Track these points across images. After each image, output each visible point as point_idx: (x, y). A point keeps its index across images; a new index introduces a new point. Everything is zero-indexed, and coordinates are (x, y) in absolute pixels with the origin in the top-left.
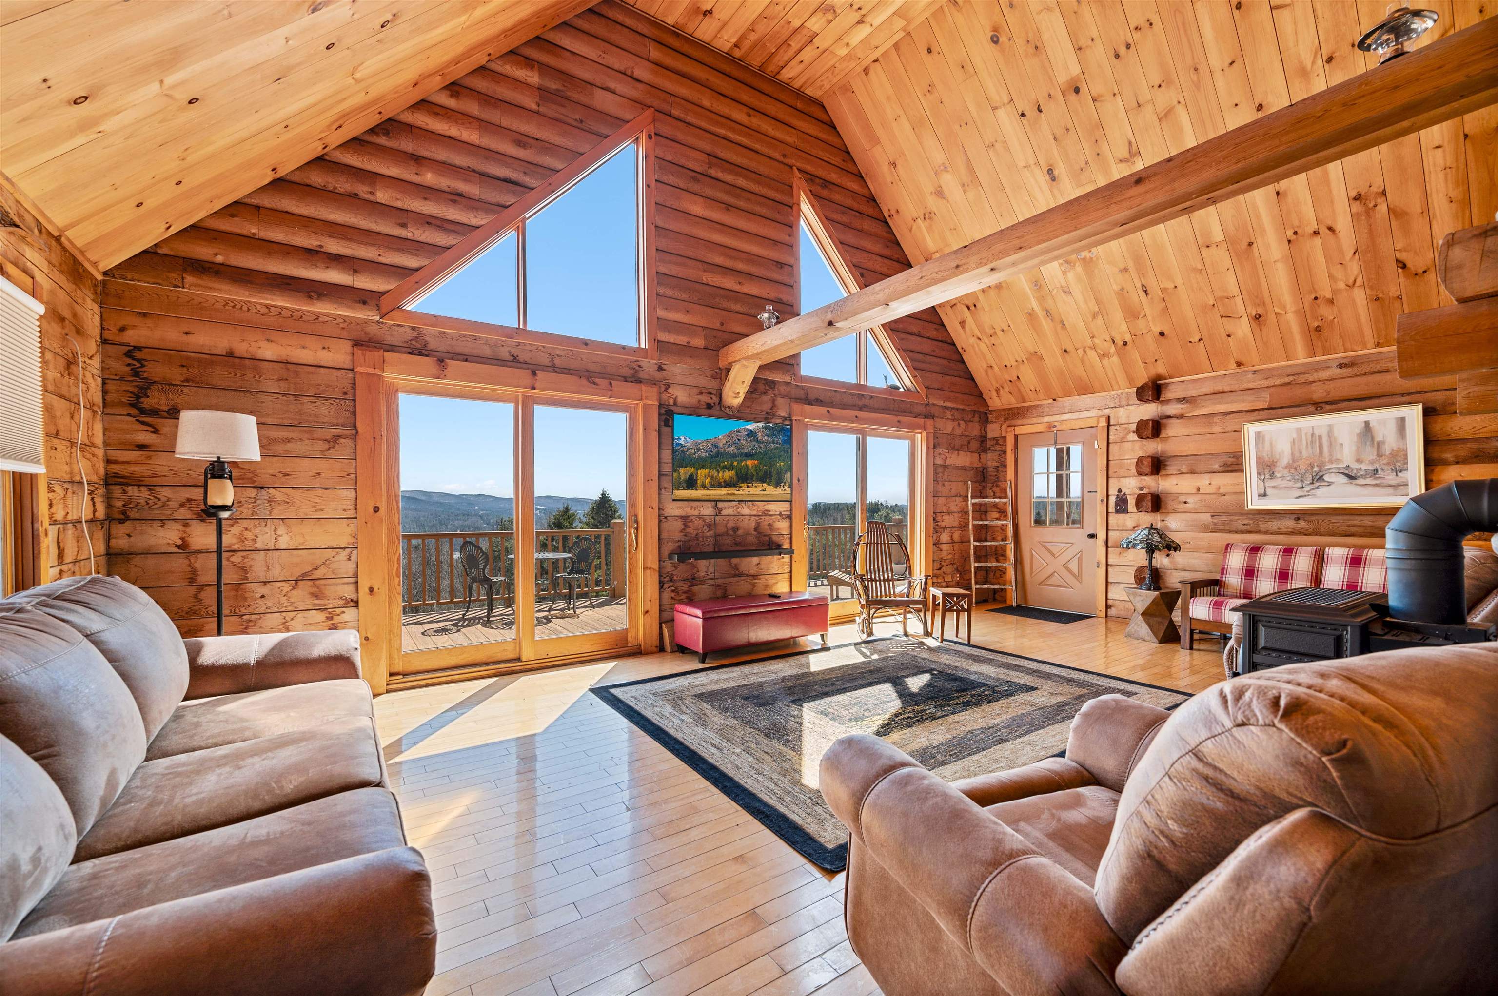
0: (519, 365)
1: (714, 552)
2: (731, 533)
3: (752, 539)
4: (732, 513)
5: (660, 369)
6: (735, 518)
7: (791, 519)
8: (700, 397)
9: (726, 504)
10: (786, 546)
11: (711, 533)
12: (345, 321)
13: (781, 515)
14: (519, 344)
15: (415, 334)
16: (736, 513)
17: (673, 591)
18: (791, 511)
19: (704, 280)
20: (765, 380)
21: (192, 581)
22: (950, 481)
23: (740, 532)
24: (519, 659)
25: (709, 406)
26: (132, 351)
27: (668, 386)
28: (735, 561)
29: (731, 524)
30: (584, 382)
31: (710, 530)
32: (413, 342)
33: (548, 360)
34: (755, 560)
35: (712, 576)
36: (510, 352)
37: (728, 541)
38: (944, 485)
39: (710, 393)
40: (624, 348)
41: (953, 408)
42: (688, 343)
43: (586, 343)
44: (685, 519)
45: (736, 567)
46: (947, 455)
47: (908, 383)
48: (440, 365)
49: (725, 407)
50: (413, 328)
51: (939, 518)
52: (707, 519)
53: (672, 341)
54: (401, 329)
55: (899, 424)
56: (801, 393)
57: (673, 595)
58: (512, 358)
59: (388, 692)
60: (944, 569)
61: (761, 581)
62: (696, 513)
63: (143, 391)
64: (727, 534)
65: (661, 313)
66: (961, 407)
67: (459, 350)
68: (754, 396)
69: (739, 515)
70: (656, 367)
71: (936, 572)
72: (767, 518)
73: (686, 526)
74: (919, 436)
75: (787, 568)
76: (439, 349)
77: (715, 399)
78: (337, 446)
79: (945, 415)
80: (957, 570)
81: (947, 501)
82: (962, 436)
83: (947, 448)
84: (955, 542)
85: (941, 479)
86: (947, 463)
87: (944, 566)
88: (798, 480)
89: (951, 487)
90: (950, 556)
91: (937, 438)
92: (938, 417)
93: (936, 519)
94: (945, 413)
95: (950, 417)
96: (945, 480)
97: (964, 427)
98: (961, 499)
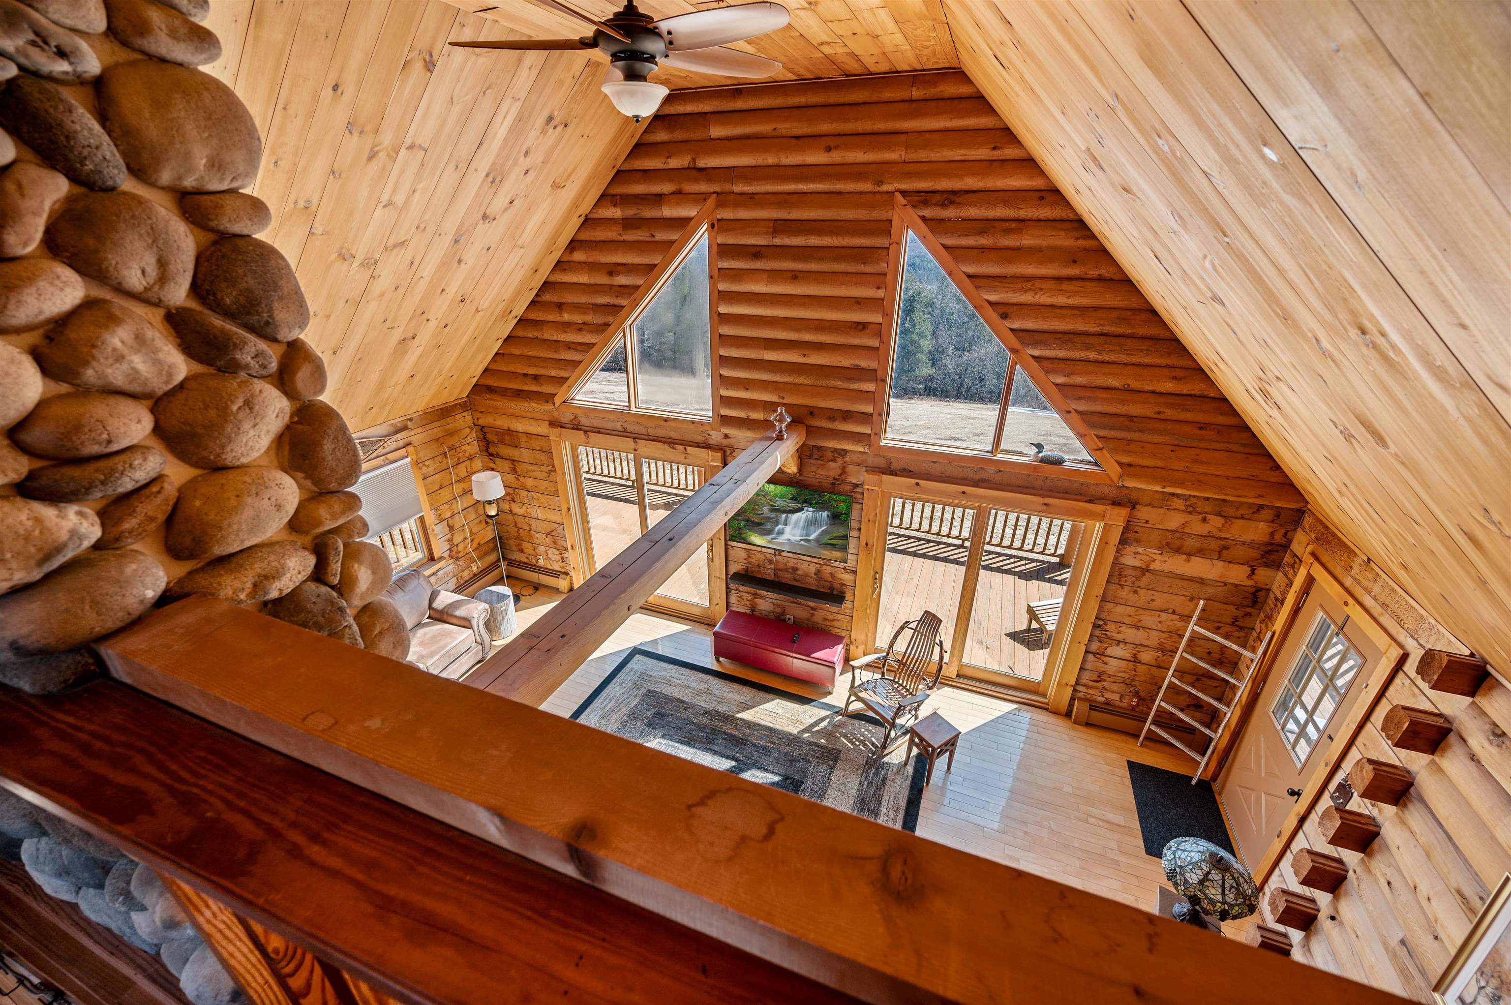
0: (627, 435)
2: (791, 571)
5: (726, 437)
6: (796, 561)
7: (856, 575)
10: (848, 598)
11: (772, 567)
12: (544, 412)
14: (627, 422)
15: (575, 418)
18: (857, 568)
20: (833, 448)
21: (516, 525)
22: (1153, 590)
23: (799, 572)
26: (482, 428)
27: (732, 451)
29: (791, 565)
31: (770, 565)
32: (574, 423)
33: (644, 433)
36: (622, 426)
37: (787, 577)
38: (1135, 592)
41: (1196, 497)
42: (748, 416)
44: (748, 551)
46: (1157, 557)
47: (1084, 456)
48: (585, 436)
50: (574, 414)
51: (1109, 626)
52: (768, 556)
53: (733, 415)
54: (568, 416)
55: (1047, 508)
56: (881, 463)
58: (623, 431)
60: (1106, 684)
63: (487, 447)
64: (787, 572)
65: (723, 392)
67: (596, 426)
68: (819, 462)
69: (799, 559)
70: (722, 436)
71: (1083, 681)
72: (828, 568)
73: (748, 556)
76: (586, 427)
79: (1169, 503)
80: (1136, 694)
81: (1138, 613)
82: (1210, 536)
83: (1159, 548)
84: (1141, 663)
85: (1129, 583)
86: (1152, 567)
87: (1105, 680)
88: (867, 544)
89: (1153, 597)
90: (1124, 675)
91: (1136, 532)
92: (1145, 505)
93: (1105, 627)
94: (1168, 500)
95: (1182, 508)
96: (1140, 587)
97: (1220, 526)
98: (1175, 617)
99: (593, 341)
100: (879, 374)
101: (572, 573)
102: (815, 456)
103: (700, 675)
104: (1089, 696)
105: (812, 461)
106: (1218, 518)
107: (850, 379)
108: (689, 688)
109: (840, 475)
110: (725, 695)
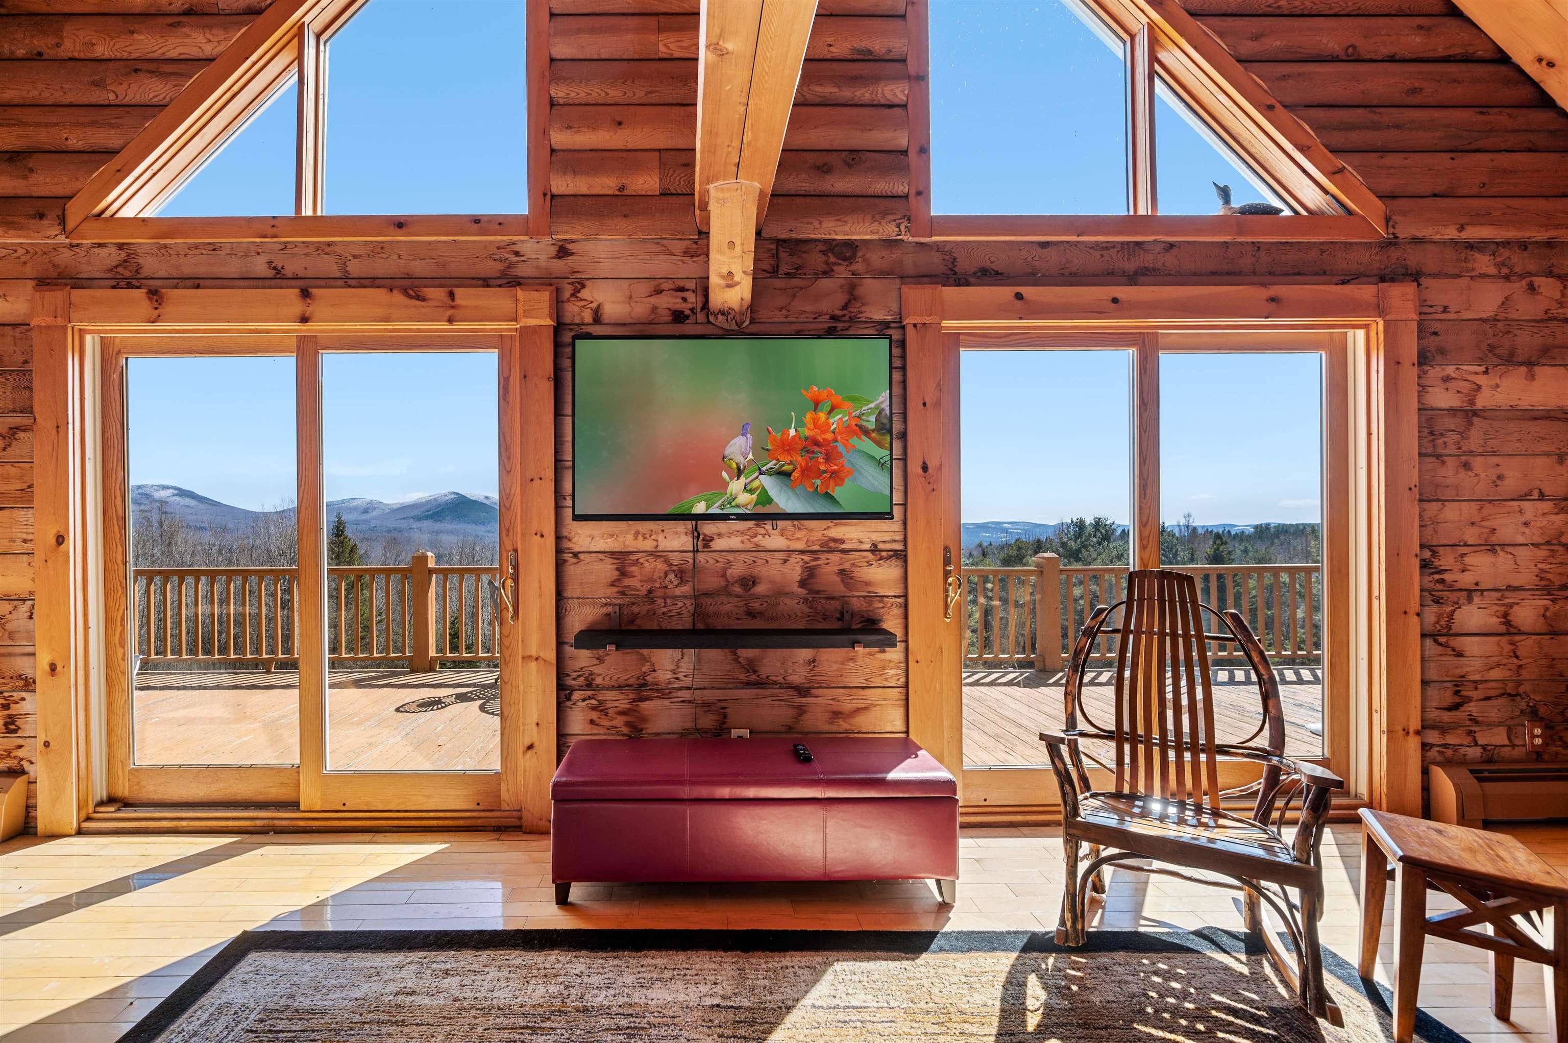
0: (284, 282)
1: (694, 632)
2: (737, 589)
3: (792, 605)
4: (740, 546)
5: (563, 252)
6: (748, 557)
7: (906, 562)
8: (654, 300)
9: (722, 526)
10: (892, 624)
11: (686, 589)
12: (28, 252)
13: (874, 549)
14: (285, 246)
15: (123, 254)
16: (749, 546)
17: (594, 708)
18: (905, 541)
19: (663, 51)
20: (826, 241)
22: (1494, 453)
23: (760, 589)
24: (294, 805)
25: (678, 317)
27: (580, 285)
28: (746, 653)
29: (737, 570)
30: (398, 297)
31: (682, 581)
32: (120, 269)
33: (335, 267)
34: (805, 654)
35: (687, 682)
36: (270, 263)
37: (728, 608)
38: (1467, 466)
39: (681, 289)
40: (476, 220)
41: (1506, 244)
42: (622, 188)
43: (400, 224)
44: (621, 559)
45: (751, 667)
46: (1481, 380)
47: (1312, 197)
48: (150, 299)
49: (713, 314)
50: (120, 247)
51: (1446, 560)
52: (676, 559)
53: (584, 190)
54: (103, 252)
55: (1276, 307)
56: (936, 261)
57: (594, 715)
58: (274, 272)
59: (80, 832)
60: (1472, 708)
61: (823, 699)
62: (648, 545)
64: (725, 590)
65: (560, 138)
66: (1541, 236)
67: (187, 271)
68: (795, 282)
69: (758, 549)
70: (553, 251)
71: (1433, 715)
72: (835, 557)
73: (623, 573)
74: (1361, 334)
75: (894, 675)
76: (156, 275)
77: (694, 299)
78: (14, 442)
79: (1470, 265)
80: (1534, 714)
81: (1485, 512)
82: (1550, 319)
83: (1480, 360)
84: (1520, 633)
85: (1452, 450)
86: (1480, 403)
87: (1469, 699)
88: (925, 468)
89: (1499, 471)
90: (1496, 674)
91: (1435, 334)
92: (1435, 276)
93: (1437, 563)
94: (1466, 260)
95: (1492, 270)
96: (1471, 453)
97: (1558, 295)
98: (1547, 506)
99: (209, 50)
100: (912, 68)
101: (38, 770)
102: (784, 269)
103: (517, 957)
104: (1449, 753)
105: (778, 283)
106: (1550, 280)
107: (855, 80)
108: (486, 1011)
109: (845, 307)
110: (638, 997)
